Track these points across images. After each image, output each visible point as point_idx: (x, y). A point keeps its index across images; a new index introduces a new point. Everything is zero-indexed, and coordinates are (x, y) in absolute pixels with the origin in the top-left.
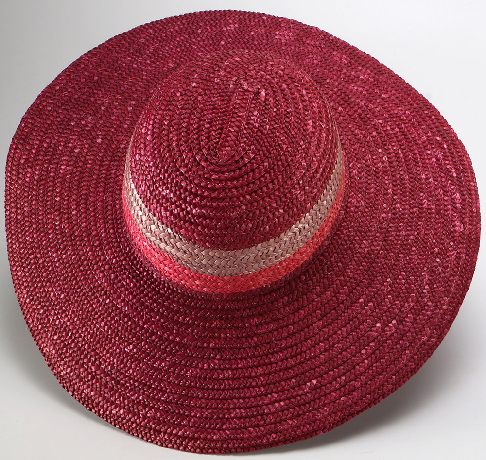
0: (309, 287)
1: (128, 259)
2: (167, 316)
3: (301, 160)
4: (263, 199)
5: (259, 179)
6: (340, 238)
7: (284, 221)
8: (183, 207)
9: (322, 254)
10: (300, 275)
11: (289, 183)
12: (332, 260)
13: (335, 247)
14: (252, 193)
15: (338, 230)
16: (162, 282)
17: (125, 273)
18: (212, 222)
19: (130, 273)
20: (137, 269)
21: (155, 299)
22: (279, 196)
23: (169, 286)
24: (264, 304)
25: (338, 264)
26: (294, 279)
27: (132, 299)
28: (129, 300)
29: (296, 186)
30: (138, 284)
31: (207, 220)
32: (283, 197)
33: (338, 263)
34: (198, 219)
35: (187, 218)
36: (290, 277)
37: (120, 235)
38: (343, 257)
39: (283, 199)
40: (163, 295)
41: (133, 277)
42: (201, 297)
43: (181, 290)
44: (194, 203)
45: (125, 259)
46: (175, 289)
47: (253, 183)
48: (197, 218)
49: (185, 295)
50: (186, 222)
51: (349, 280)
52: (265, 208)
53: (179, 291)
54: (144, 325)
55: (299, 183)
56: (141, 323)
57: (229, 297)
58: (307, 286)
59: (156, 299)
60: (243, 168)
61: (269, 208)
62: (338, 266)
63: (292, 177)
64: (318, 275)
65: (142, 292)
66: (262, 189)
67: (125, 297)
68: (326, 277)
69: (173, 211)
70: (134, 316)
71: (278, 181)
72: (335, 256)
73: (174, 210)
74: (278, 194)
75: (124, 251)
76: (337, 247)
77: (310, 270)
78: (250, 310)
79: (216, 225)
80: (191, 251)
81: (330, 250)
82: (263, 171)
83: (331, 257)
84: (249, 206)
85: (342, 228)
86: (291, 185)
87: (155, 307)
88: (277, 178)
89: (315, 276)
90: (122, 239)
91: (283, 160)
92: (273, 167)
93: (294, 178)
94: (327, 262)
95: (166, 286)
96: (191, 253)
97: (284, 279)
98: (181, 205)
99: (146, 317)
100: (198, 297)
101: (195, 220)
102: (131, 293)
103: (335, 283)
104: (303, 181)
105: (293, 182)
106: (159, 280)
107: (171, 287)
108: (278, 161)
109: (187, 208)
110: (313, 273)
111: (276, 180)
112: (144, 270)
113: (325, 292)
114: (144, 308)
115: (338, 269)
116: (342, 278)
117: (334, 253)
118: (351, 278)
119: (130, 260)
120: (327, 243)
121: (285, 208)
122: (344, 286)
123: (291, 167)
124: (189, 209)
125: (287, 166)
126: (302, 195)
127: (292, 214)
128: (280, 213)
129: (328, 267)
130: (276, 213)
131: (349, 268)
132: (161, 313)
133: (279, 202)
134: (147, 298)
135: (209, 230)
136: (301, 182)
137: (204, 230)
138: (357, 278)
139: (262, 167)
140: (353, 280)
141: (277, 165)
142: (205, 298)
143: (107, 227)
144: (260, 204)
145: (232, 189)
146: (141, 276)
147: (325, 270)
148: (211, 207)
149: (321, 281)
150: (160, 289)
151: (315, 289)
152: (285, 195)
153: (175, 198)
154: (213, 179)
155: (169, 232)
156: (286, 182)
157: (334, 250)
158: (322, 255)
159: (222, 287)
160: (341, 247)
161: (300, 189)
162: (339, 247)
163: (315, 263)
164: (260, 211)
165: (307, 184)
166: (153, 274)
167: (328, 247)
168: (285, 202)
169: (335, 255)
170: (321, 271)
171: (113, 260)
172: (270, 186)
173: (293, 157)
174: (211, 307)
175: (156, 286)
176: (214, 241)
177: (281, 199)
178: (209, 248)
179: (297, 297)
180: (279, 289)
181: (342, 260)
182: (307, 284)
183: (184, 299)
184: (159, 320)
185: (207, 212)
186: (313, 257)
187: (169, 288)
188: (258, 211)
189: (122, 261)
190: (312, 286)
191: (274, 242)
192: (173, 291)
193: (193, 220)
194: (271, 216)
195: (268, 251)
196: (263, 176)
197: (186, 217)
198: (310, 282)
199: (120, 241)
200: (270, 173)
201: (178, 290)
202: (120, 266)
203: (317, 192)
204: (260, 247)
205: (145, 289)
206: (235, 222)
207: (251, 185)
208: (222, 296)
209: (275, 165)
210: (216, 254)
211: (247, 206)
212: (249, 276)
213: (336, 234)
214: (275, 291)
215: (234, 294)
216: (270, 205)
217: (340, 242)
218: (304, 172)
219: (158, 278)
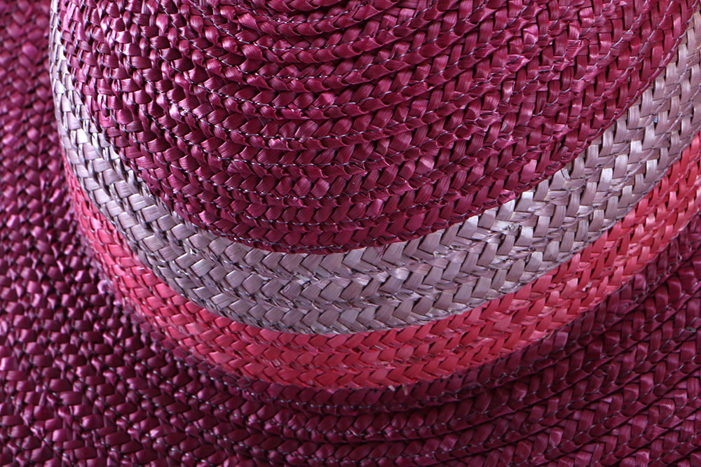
0: (531, 423)
1: (46, 224)
2: (100, 413)
3: (524, 22)
4: (374, 114)
5: (375, 52)
6: (674, 301)
7: (433, 195)
8: (149, 90)
9: (603, 335)
10: (514, 382)
11: (468, 84)
12: (626, 359)
13: (649, 323)
14: (345, 89)
15: (676, 275)
16: (115, 311)
17: (28, 263)
18: (216, 150)
19: (40, 264)
20: (62, 257)
21: (83, 356)
22: (426, 118)
23: (130, 326)
24: (382, 442)
25: (644, 379)
26: (493, 392)
27: (27, 340)
28: (16, 343)
29: (489, 99)
30: (52, 302)
31: (205, 144)
32: (438, 122)
33: (644, 374)
34: (182, 136)
35: (153, 126)
36: (478, 379)
37: (50, 148)
38: (664, 360)
39: (439, 129)
40: (108, 349)
41: (46, 278)
42: (208, 378)
43: (158, 346)
44: (177, 84)
45: (40, 223)
46: (143, 339)
47: (355, 60)
48: (179, 130)
49: (166, 364)
50: (150, 135)
51: (664, 434)
52: (376, 144)
53: (153, 348)
54: (31, 425)
55: (501, 94)
56: (26, 416)
57: (284, 398)
58: (526, 421)
59: (86, 355)
60: (336, 11)
61: (386, 144)
62: (641, 385)
63: (479, 70)
64: (568, 396)
65: (56, 327)
66: (375, 84)
67: (8, 332)
68: (593, 407)
69: (124, 97)
70: (15, 393)
71: (434, 71)
72: (640, 353)
73: (127, 93)
74: (423, 111)
75: (43, 197)
76: (656, 324)
77: (550, 375)
78: (336, 450)
79: (225, 163)
80: (163, 228)
81: (629, 330)
82: (391, 32)
83: (627, 352)
84: (328, 125)
85: (692, 273)
86: (472, 91)
87: (76, 378)
88: (431, 61)
89: (559, 395)
90: (49, 162)
91: (465, 11)
92: (428, 25)
93: (486, 74)
94: (609, 362)
95: (121, 325)
96: (164, 233)
97: (457, 381)
98: (144, 83)
99: (46, 401)
100: (199, 375)
101: (172, 135)
102: (26, 324)
103: (615, 432)
104: (517, 88)
105: (481, 84)
106: (108, 302)
107: (135, 330)
108: (447, 13)
109: (156, 94)
110: (556, 384)
111: (426, 68)
112: (80, 266)
113: (577, 451)
114: (48, 373)
115: (636, 391)
116: (643, 424)
117: (640, 342)
118: (671, 431)
119: (51, 227)
120: (626, 306)
121: (442, 158)
122: (639, 449)
123: (482, 36)
124: (160, 100)
125: (471, 33)
126: (507, 131)
127: (467, 181)
128: (420, 170)
129: (607, 380)
130: (411, 167)
131: (674, 400)
132: (87, 399)
133: (422, 135)
134: (63, 346)
135: (208, 173)
136: (509, 91)
137: (193, 171)
138: (690, 434)
139: (393, 20)
140: (673, 439)
141: (443, 23)
142: (217, 383)
143: (24, 118)
144: (361, 127)
145: (289, 65)
146: (67, 279)
147: (594, 387)
148: (219, 107)
149: (576, 415)
150: (105, 329)
151: (548, 435)
152: (448, 119)
153: (134, 59)
154: (241, 25)
155: (112, 158)
156: (457, 79)
157: (643, 334)
158: (602, 339)
159: (257, 361)
160: (669, 328)
161: (500, 109)
162: (660, 328)
163: (570, 358)
164: (358, 147)
165: (532, 100)
166: (97, 280)
167: (628, 318)
168: (443, 139)
169: (641, 347)
170: (582, 387)
171: (8, 219)
172: (405, 79)
173: (500, 9)
174: (228, 415)
175: (97, 319)
176: (219, 210)
177: (430, 128)
178: (206, 228)
179: (485, 446)
180: (439, 409)
181: (661, 369)
182: (529, 414)
183: (159, 372)
184: (77, 420)
185: (206, 117)
186: (570, 339)
187: (128, 333)
188: (352, 148)
189: (30, 226)
190: (540, 423)
191: (405, 255)
192: (137, 344)
193: (167, 135)
194: (392, 171)
195: (387, 279)
196: (389, 48)
197: (151, 121)
198: (538, 410)
199: (45, 167)
200: (411, 43)
201: (149, 342)
202: (20, 238)
203: (570, 134)
204: (359, 261)
205: (66, 319)
206: (280, 166)
207: (347, 66)
208: (266, 390)
209: (432, 22)
210: (227, 251)
211: (321, 123)
212: (334, 344)
213: (665, 285)
214: (425, 412)
215: (300, 392)
216: (391, 139)
217: (669, 314)
218: (525, 61)
219: (106, 294)
